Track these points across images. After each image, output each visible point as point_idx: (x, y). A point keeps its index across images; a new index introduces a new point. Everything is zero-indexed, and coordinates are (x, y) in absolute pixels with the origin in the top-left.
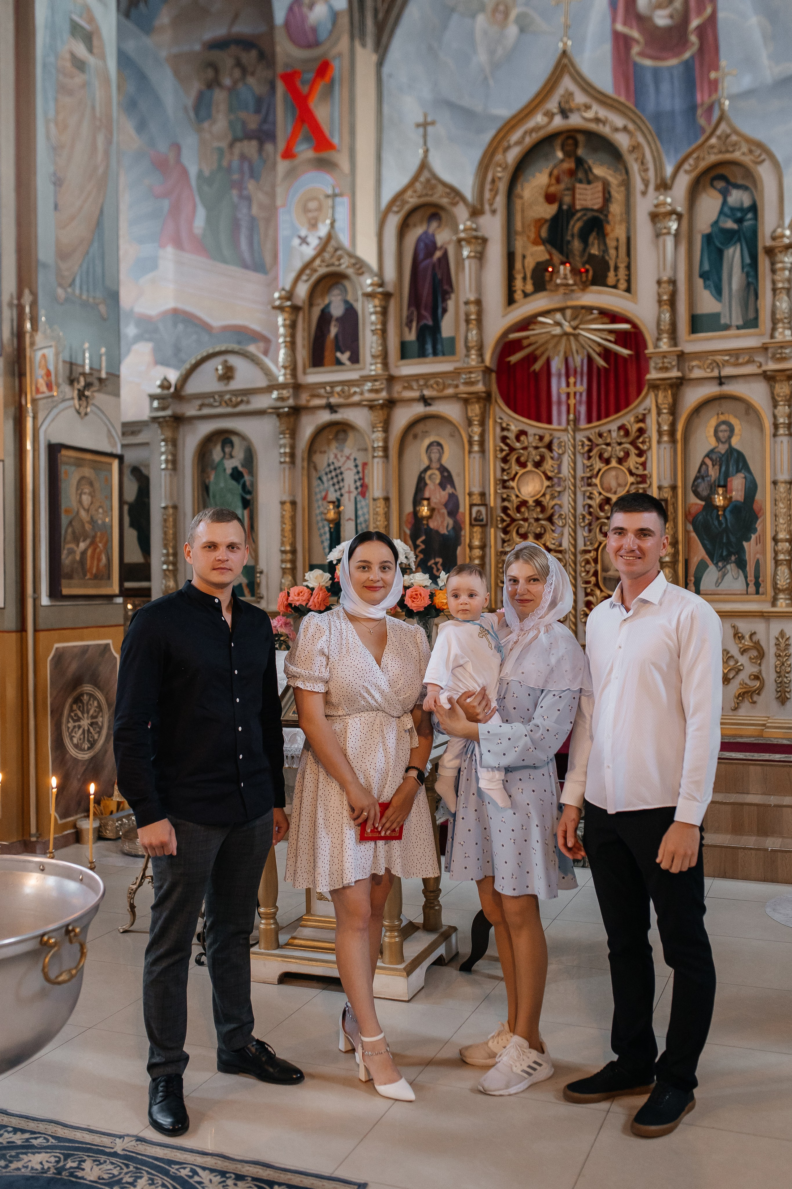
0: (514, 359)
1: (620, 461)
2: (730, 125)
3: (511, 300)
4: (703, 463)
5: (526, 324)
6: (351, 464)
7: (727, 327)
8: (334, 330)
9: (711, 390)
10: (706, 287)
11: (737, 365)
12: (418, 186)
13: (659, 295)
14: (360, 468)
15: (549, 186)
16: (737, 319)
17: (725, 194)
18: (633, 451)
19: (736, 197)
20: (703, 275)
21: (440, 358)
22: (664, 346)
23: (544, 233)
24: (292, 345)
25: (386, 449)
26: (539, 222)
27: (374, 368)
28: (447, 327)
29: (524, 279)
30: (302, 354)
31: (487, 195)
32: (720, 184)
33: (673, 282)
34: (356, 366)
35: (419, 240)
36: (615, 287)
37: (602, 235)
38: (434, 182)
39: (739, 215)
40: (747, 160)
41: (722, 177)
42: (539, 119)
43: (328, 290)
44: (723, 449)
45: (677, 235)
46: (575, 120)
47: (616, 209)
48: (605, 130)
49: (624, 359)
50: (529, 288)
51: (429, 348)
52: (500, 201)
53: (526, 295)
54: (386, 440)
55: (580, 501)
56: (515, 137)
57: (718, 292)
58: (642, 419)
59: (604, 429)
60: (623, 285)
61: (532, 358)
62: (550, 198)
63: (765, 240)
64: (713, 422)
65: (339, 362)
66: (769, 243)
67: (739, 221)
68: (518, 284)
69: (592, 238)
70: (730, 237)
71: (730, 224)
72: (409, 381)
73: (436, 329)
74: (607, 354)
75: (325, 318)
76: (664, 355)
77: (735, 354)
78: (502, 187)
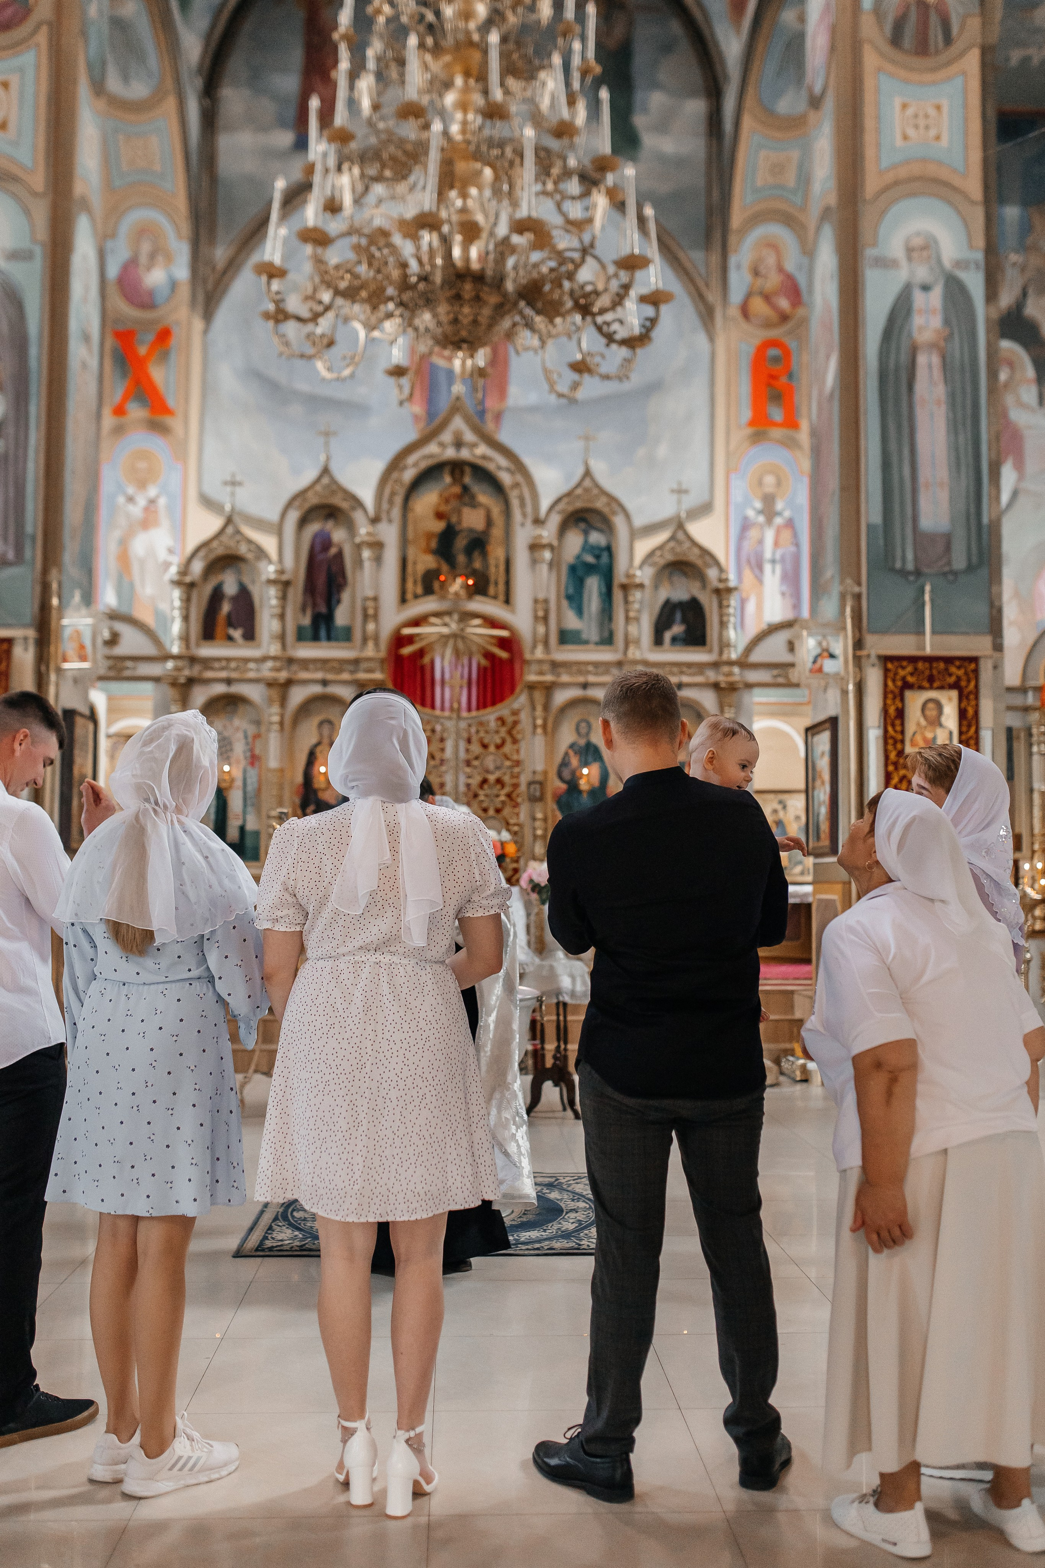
0: (407, 651)
1: (498, 747)
2: (593, 480)
3: (403, 600)
4: (566, 754)
5: (416, 622)
6: (240, 735)
7: (586, 642)
8: (226, 608)
9: (574, 693)
10: (571, 607)
11: (596, 674)
12: (318, 488)
13: (535, 611)
14: (250, 740)
15: (439, 504)
16: (594, 636)
17: (586, 533)
18: (509, 740)
19: (596, 538)
20: (569, 598)
21: (333, 644)
22: (539, 653)
23: (434, 544)
24: (186, 618)
25: (281, 723)
26: (429, 536)
27: (274, 649)
28: (341, 617)
29: (415, 582)
30: (195, 627)
31: (385, 506)
32: (583, 525)
33: (546, 601)
34: (250, 643)
35: (315, 536)
36: (495, 597)
37: (484, 554)
38: (336, 487)
39: (597, 552)
40: (606, 510)
41: (584, 520)
42: (433, 448)
43: (223, 569)
44: (582, 742)
45: (551, 565)
46: (465, 454)
47: (497, 532)
48: (491, 467)
49: (500, 660)
50: (419, 590)
51: (323, 633)
52: (396, 512)
53: (416, 597)
54: (282, 716)
55: (462, 779)
56: (411, 459)
57: (580, 612)
58: (515, 713)
59: (484, 719)
60: (502, 597)
61: (421, 653)
62: (439, 516)
63: (620, 576)
64: (576, 720)
65: (230, 638)
66: (624, 580)
67: (598, 557)
68: (410, 585)
69: (476, 554)
70: (590, 569)
71: (590, 559)
72: (305, 664)
73: (329, 618)
74: (488, 655)
75: (217, 596)
76: (540, 662)
77: (596, 664)
78: (399, 500)
